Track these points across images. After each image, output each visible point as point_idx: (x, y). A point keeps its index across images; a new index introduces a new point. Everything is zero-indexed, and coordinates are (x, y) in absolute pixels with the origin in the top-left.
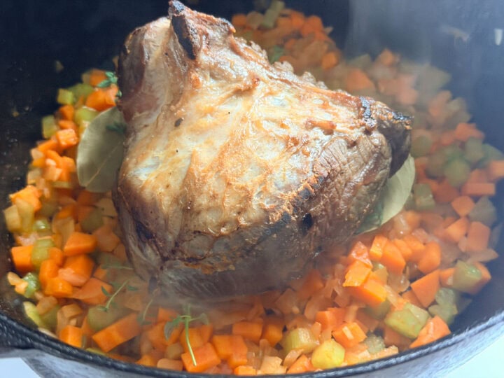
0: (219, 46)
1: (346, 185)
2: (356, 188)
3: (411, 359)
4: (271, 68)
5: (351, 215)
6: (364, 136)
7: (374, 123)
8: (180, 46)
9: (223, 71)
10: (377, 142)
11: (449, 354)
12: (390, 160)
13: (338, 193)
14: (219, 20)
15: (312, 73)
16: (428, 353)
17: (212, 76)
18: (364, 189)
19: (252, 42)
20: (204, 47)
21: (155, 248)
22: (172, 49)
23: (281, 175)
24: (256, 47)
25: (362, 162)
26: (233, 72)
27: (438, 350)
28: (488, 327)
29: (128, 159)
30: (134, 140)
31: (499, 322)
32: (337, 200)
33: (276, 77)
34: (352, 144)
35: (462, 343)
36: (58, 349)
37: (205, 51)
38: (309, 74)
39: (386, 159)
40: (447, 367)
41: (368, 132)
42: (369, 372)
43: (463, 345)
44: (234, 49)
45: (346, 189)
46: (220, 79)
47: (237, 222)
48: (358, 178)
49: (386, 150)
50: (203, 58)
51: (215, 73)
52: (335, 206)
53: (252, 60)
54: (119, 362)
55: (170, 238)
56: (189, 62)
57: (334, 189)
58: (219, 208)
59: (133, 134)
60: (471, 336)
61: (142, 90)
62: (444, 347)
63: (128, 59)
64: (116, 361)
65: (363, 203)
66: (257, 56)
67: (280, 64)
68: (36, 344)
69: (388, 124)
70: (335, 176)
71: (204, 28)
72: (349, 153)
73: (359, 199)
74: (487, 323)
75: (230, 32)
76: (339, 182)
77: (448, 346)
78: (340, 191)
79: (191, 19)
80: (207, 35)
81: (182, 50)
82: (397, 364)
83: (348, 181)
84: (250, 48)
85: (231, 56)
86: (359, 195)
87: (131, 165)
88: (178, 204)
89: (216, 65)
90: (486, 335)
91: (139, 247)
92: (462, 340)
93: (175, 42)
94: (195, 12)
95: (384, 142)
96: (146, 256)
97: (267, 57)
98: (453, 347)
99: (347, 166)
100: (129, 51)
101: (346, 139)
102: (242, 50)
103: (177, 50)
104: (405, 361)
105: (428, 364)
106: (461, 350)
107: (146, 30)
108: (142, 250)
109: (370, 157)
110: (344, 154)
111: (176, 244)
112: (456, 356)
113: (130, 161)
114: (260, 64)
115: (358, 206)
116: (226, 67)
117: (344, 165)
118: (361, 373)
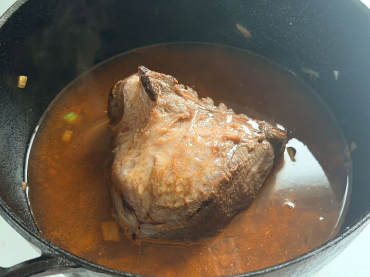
0: (168, 91)
1: (247, 174)
2: (253, 175)
3: (286, 266)
4: (200, 103)
5: (251, 191)
6: (258, 144)
7: (264, 135)
8: (145, 93)
9: (172, 107)
10: (265, 147)
11: (307, 263)
12: (273, 157)
13: (243, 179)
14: (168, 76)
15: (225, 104)
16: (294, 263)
17: (166, 110)
18: (258, 176)
19: (187, 87)
20: (160, 92)
21: (134, 216)
22: (141, 95)
23: (210, 170)
24: (190, 89)
25: (257, 160)
26: (177, 107)
27: (300, 261)
28: (327, 248)
29: (116, 162)
30: (119, 150)
31: (333, 245)
32: (242, 183)
33: (203, 108)
34: (251, 150)
35: (313, 257)
36: (94, 267)
37: (160, 96)
38: (224, 105)
39: (271, 157)
40: (307, 272)
41: (260, 141)
42: (263, 274)
43: (314, 258)
44: (178, 93)
45: (248, 177)
46: (170, 112)
47: (184, 200)
48: (254, 169)
49: (271, 151)
50: (160, 100)
51: (167, 108)
52: (241, 187)
53: (189, 99)
54: (128, 273)
55: (144, 211)
56: (151, 103)
57: (240, 177)
58: (173, 193)
59: (118, 145)
60: (318, 253)
61: (123, 119)
62: (303, 259)
63: (114, 100)
64: (125, 272)
65: (258, 184)
66: (191, 96)
67: (205, 99)
68: (82, 265)
69: (272, 136)
70: (241, 170)
71: (159, 81)
72: (249, 155)
73: (255, 182)
74: (327, 246)
75: (175, 83)
76: (243, 173)
77: (306, 259)
78: (244, 178)
79: (152, 77)
80: (161, 86)
81: (147, 96)
82: (278, 269)
83: (249, 171)
84: (186, 90)
85: (176, 97)
86: (256, 179)
87: (118, 166)
88: (148, 190)
89: (167, 104)
90: (327, 252)
91: (125, 215)
92: (313, 255)
93: (142, 91)
94: (154, 73)
95: (270, 147)
96: (129, 221)
97: (197, 96)
98: (308, 259)
99: (248, 163)
100: (114, 96)
101: (247, 146)
102: (182, 93)
103: (144, 96)
104: (282, 268)
105: (295, 269)
106: (314, 261)
107: (125, 84)
108: (127, 217)
109: (261, 156)
110: (246, 156)
111: (148, 214)
112: (310, 265)
113: (117, 163)
114: (193, 101)
115: (255, 185)
116: (173, 105)
117: (246, 162)
118: (259, 275)
